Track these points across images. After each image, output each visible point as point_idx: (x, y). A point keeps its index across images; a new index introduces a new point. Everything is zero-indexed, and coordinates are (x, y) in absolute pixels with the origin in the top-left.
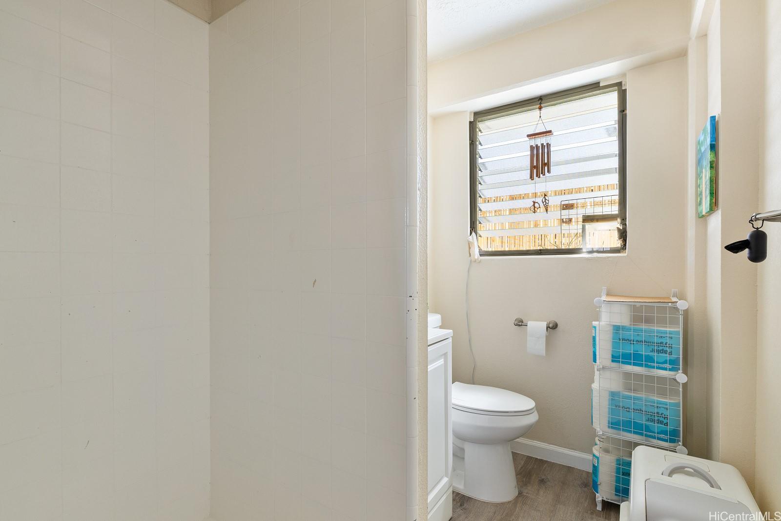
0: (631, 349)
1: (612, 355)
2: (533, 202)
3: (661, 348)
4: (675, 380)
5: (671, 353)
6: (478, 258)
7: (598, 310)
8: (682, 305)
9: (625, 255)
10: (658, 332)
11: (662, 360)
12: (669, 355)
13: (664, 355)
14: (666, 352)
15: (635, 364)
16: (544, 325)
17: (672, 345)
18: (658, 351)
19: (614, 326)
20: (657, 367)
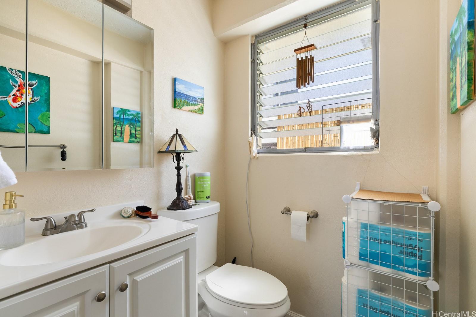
0: (378, 249)
1: (360, 253)
2: (299, 107)
3: (410, 251)
4: (426, 287)
5: (421, 257)
6: (256, 156)
7: (347, 206)
8: (433, 207)
9: (378, 152)
10: (407, 233)
11: (411, 264)
12: (419, 259)
13: (413, 258)
14: (415, 255)
15: (382, 265)
16: (305, 214)
17: (422, 248)
18: (407, 254)
19: (362, 224)
20: (405, 270)
